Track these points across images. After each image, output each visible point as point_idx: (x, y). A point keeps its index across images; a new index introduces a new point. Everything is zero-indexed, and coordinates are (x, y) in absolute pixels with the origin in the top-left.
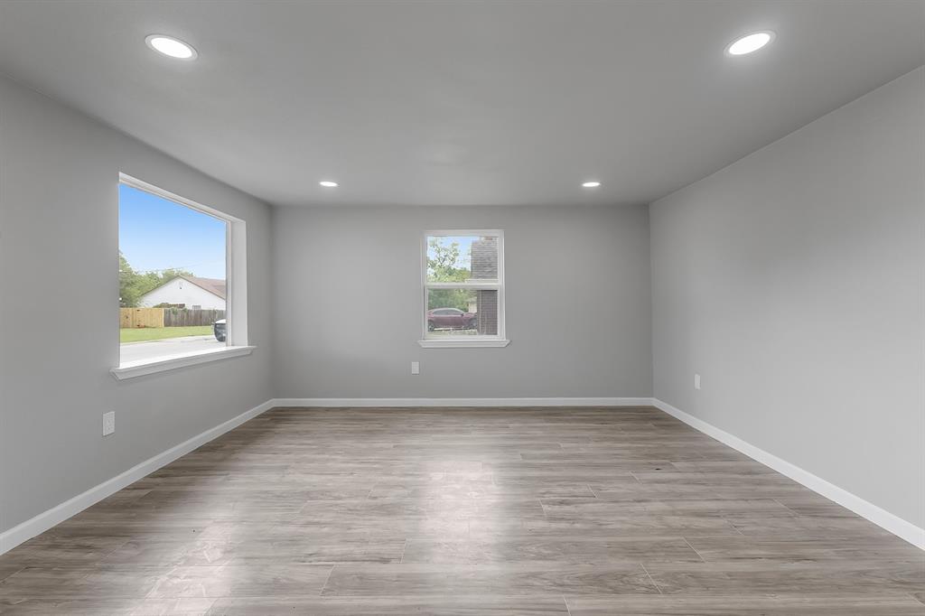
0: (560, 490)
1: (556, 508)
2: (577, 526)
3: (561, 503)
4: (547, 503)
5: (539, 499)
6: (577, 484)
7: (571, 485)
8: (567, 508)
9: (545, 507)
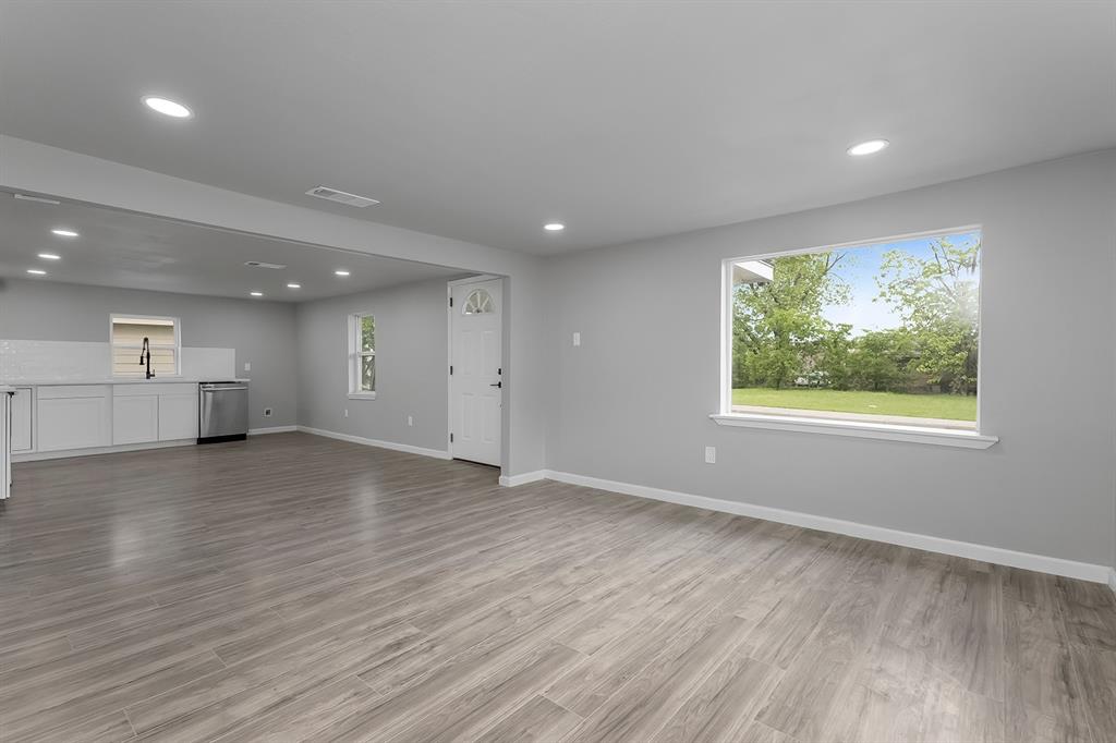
0: (417, 663)
1: (400, 635)
2: (363, 627)
3: (399, 645)
4: (416, 637)
5: (432, 635)
6: (399, 689)
7: (407, 680)
8: (390, 640)
9: (414, 630)
